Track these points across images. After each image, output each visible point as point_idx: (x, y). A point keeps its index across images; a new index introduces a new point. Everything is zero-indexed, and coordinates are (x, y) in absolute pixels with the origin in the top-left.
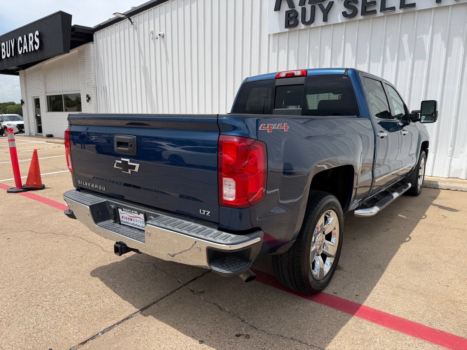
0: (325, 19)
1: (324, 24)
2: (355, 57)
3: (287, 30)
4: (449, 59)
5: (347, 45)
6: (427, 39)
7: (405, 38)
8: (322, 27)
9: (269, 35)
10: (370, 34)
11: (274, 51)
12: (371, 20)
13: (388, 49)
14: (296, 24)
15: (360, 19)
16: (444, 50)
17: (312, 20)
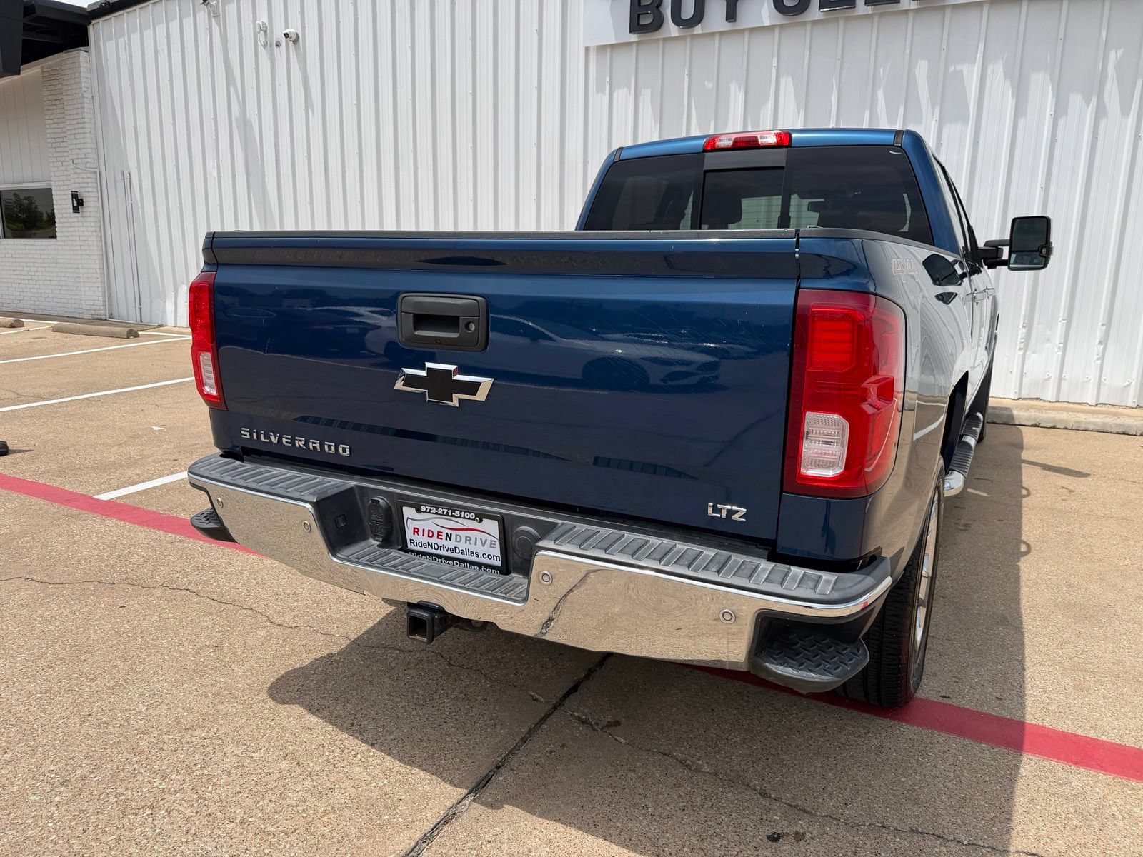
0: (731, 16)
1: (727, 26)
2: (802, 112)
3: (634, 38)
4: (1021, 122)
5: (783, 81)
6: (971, 74)
7: (922, 69)
8: (721, 33)
9: (587, 49)
10: (839, 56)
11: (600, 89)
12: (841, 23)
13: (880, 94)
14: (657, 24)
15: (816, 18)
16: (1010, 103)
17: (698, 17)
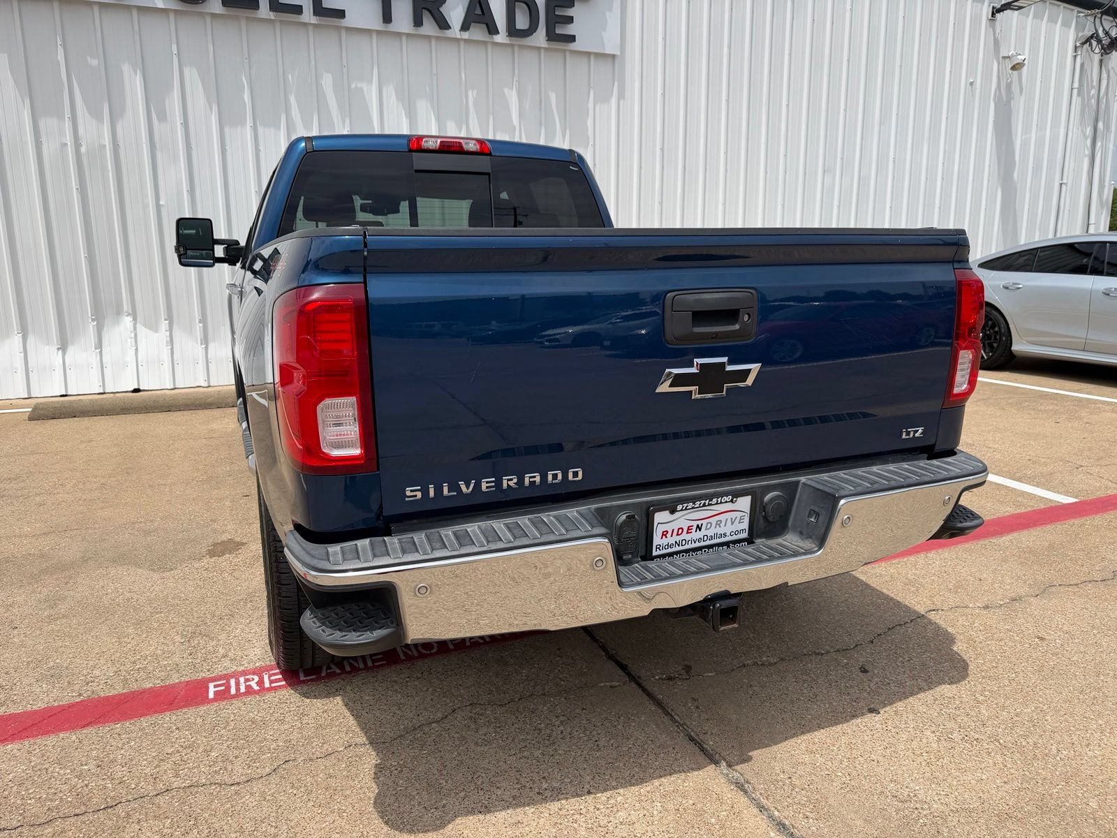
5: (187, 71)
7: (327, 81)
10: (246, 55)
12: (243, 22)
13: (292, 99)
15: (218, 12)
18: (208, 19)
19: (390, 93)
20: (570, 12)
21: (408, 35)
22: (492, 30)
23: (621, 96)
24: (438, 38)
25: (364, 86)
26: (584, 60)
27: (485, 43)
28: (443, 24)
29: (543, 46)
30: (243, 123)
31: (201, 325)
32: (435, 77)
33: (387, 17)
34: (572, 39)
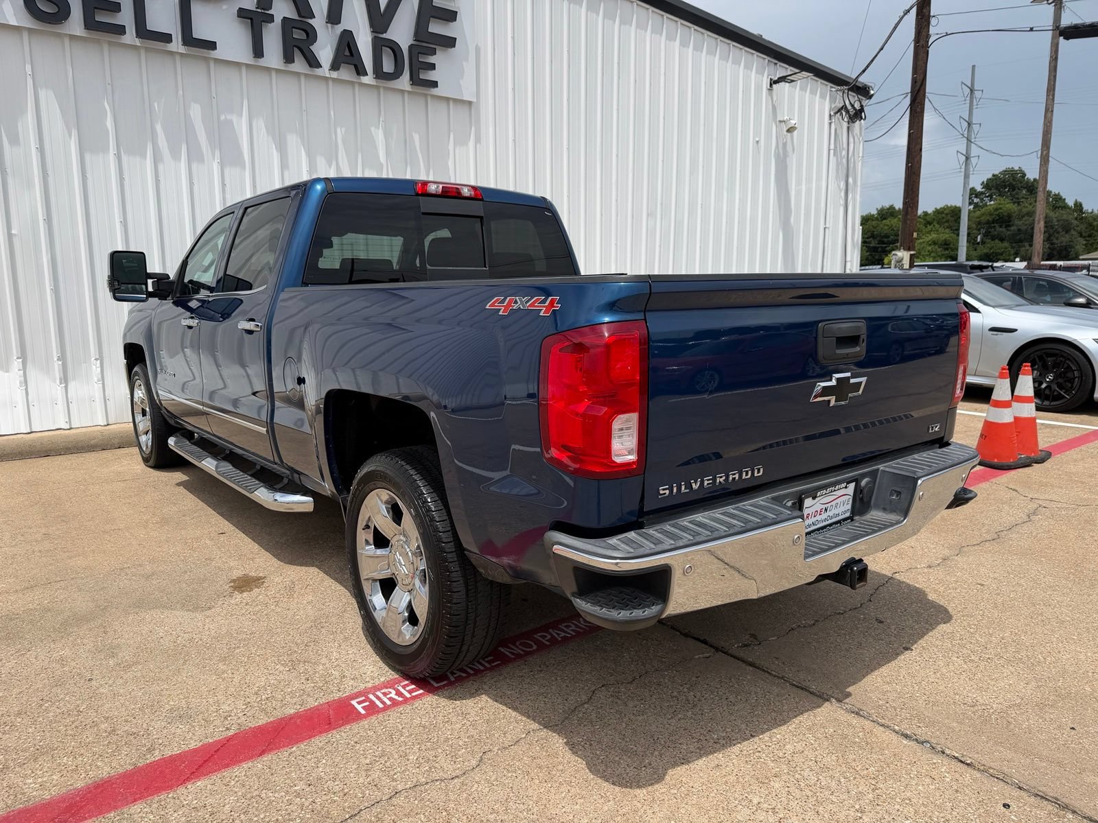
2: (74, 133)
7: (196, 111)
13: (159, 128)
16: (276, 156)
18: (67, 41)
19: (260, 124)
20: (432, 59)
21: (278, 71)
22: (360, 70)
23: (478, 140)
24: (306, 75)
25: (234, 118)
26: (443, 105)
27: (352, 83)
28: (313, 62)
29: (407, 89)
30: (105, 150)
31: (60, 363)
32: (304, 113)
33: (258, 52)
34: (434, 84)
